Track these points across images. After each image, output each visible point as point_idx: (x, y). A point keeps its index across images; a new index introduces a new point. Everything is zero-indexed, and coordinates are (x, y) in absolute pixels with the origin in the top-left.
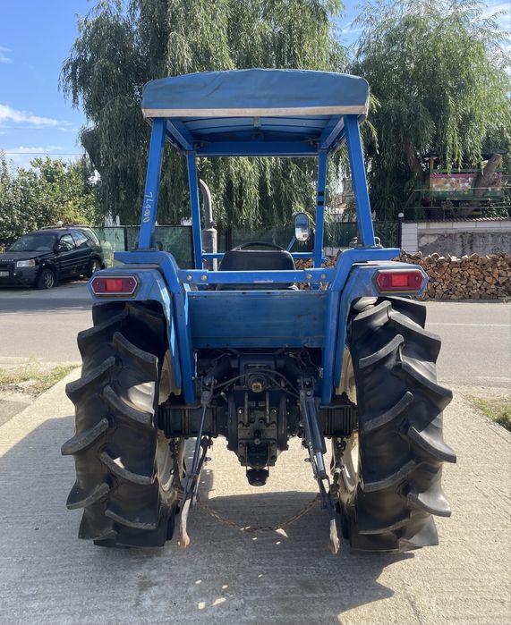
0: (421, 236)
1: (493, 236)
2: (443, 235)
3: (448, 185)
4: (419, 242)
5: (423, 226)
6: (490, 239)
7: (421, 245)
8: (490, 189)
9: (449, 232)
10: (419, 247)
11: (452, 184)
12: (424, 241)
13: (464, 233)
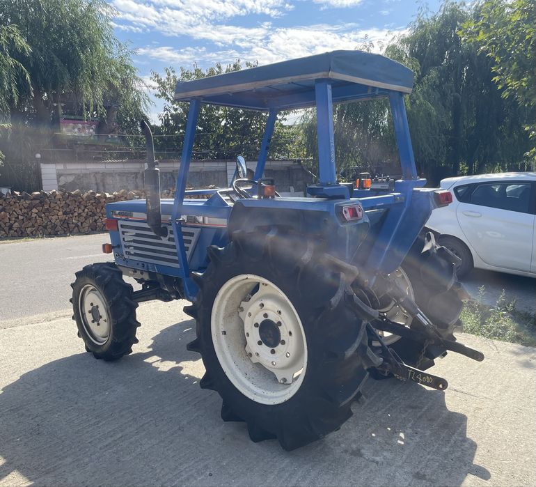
0: (59, 176)
1: (119, 175)
2: (79, 175)
3: (76, 130)
4: (58, 182)
5: (60, 167)
6: (118, 178)
7: (61, 184)
8: (110, 136)
9: (84, 172)
10: (59, 186)
11: (79, 129)
12: (63, 180)
13: (96, 173)
